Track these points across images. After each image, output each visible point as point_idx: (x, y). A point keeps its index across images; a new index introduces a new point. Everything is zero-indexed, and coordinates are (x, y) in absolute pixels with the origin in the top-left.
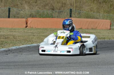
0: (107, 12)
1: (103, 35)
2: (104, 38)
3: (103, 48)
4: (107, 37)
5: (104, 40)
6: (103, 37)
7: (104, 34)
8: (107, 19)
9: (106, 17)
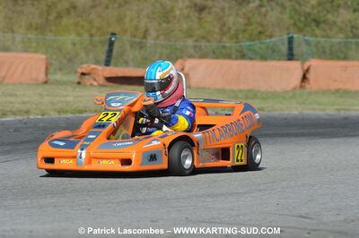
0: (36, 29)
1: (24, 103)
2: (27, 112)
3: (22, 143)
4: (34, 106)
5: (25, 117)
6: (24, 107)
7: (26, 99)
8: (36, 52)
9: (34, 45)
